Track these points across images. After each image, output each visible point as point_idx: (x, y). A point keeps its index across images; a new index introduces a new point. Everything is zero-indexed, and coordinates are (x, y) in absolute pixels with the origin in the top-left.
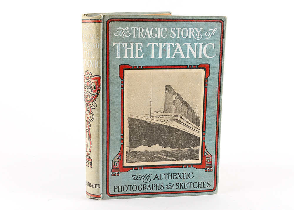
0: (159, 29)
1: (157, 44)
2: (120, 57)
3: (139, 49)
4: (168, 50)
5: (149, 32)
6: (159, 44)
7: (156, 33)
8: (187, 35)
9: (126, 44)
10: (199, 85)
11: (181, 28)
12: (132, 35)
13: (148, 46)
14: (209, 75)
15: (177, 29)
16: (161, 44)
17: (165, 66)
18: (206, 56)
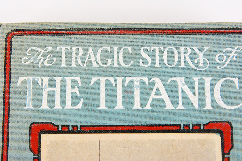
0: (116, 48)
1: (112, 79)
2: (32, 108)
3: (73, 91)
4: (137, 93)
5: (95, 56)
6: (116, 81)
7: (108, 58)
8: (176, 60)
9: (46, 80)
11: (162, 48)
12: (59, 61)
13: (92, 83)
14: (232, 146)
15: (153, 48)
16: (120, 80)
17: (131, 126)
18: (221, 106)
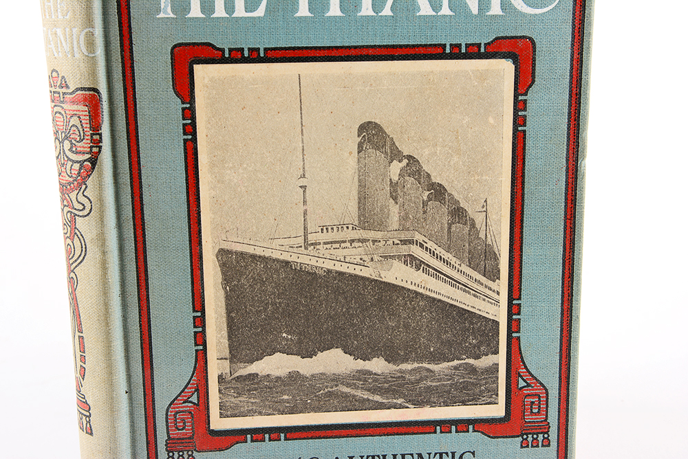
2: (172, 15)
10: (491, 120)
14: (533, 81)
17: (356, 47)
18: (519, 8)
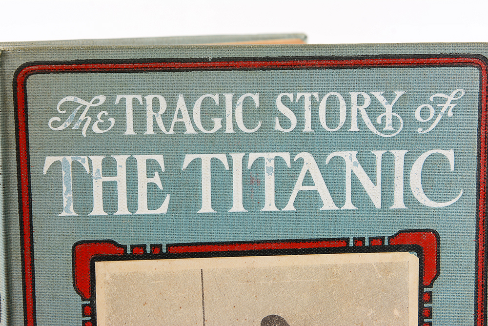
0: (229, 97)
1: (222, 157)
2: (74, 214)
3: (150, 180)
4: (269, 182)
5: (190, 112)
6: (230, 160)
7: (216, 116)
8: (343, 119)
9: (97, 161)
10: (396, 313)
11: (316, 95)
12: (122, 124)
13: (185, 165)
14: (438, 274)
15: (299, 95)
16: (237, 158)
17: (258, 242)
18: (422, 202)
